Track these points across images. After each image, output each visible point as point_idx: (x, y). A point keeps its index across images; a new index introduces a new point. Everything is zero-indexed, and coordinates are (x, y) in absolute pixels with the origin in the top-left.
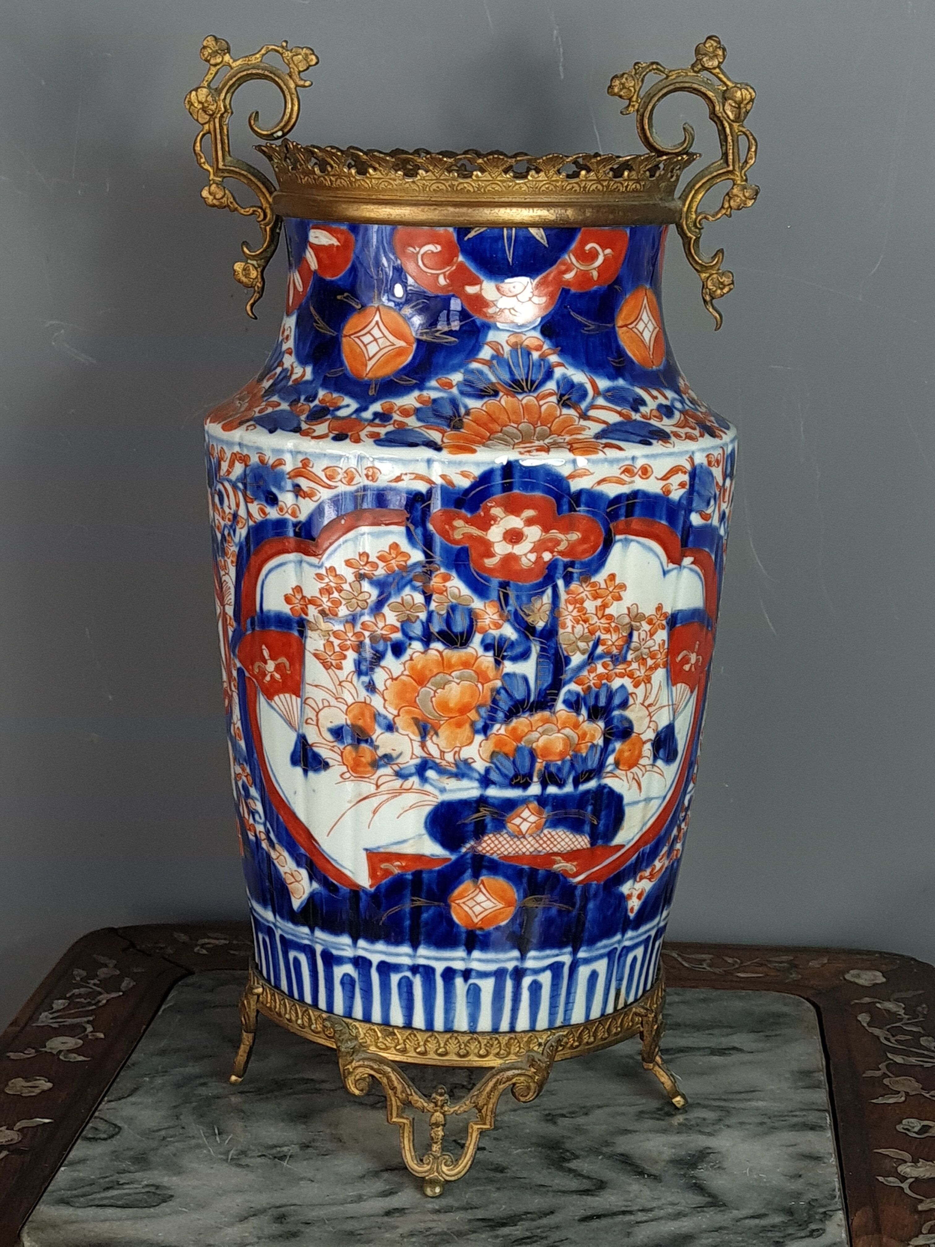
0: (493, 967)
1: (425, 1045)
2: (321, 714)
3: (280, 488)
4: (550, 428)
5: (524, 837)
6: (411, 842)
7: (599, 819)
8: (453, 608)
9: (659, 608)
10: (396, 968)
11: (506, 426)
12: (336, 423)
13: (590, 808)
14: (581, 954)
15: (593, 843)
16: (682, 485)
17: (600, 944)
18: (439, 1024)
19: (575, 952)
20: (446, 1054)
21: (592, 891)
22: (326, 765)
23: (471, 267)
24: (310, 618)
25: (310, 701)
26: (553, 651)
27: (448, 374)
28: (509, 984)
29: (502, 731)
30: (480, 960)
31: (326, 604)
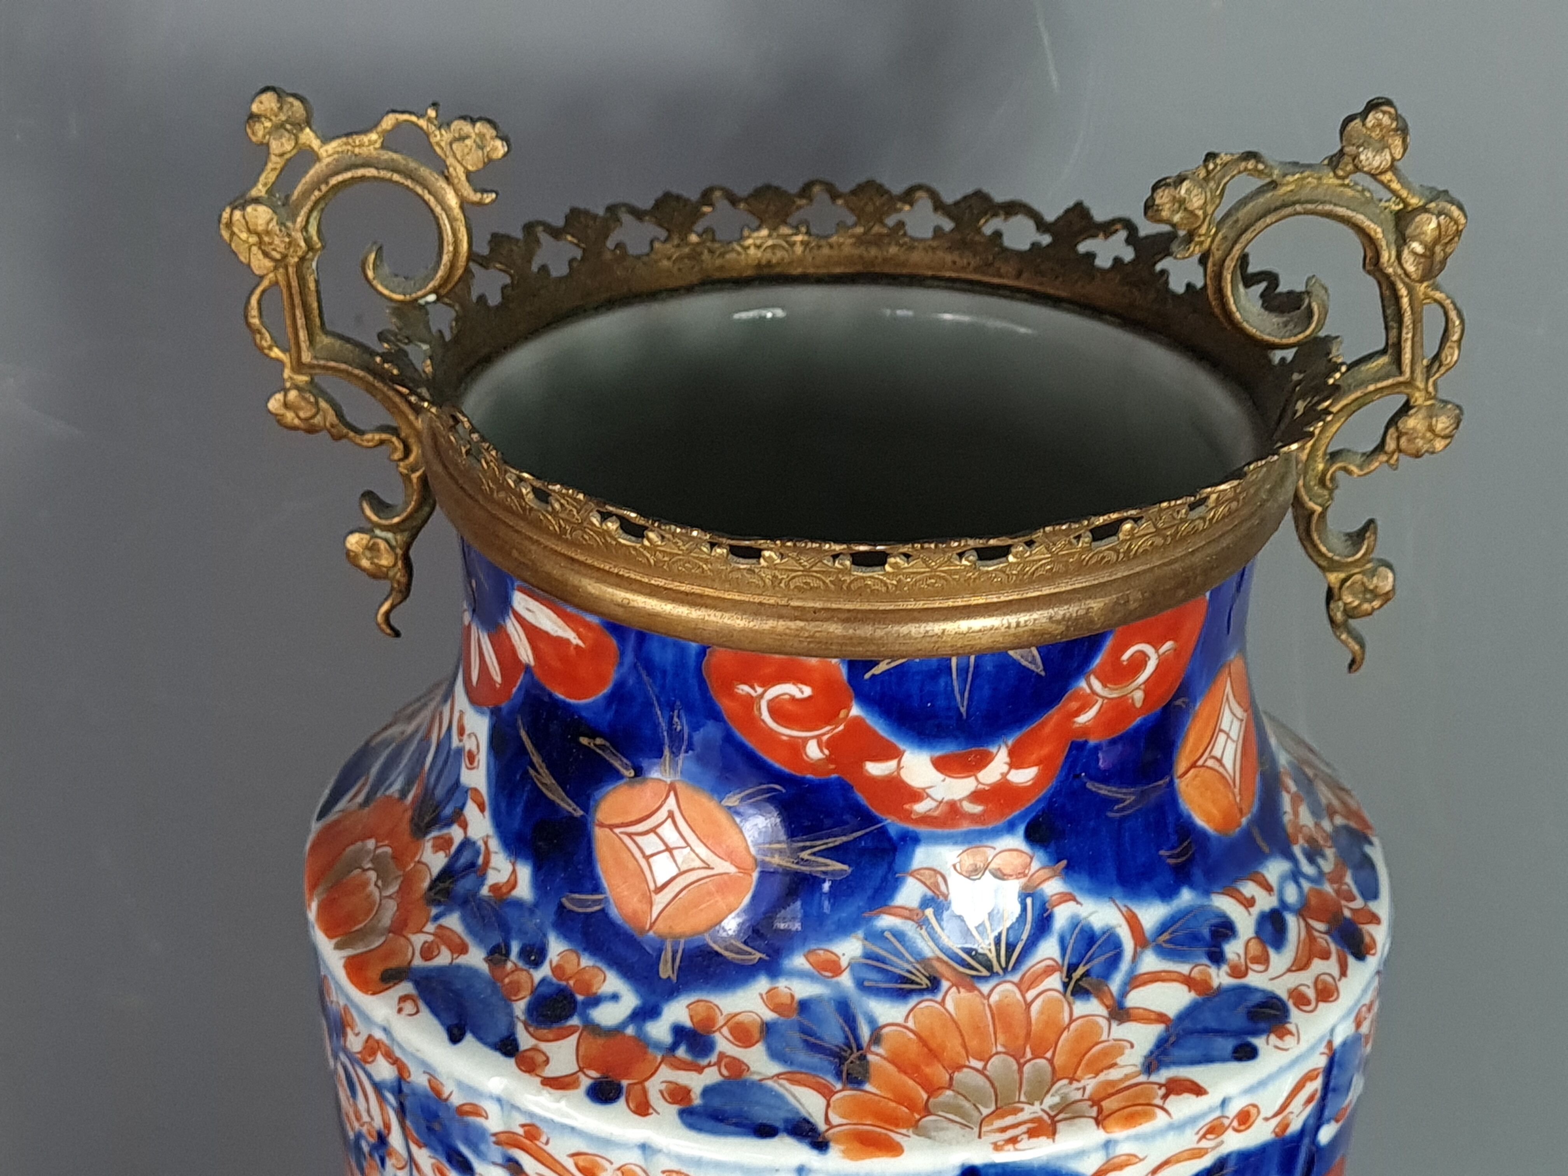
3: (477, 1151)
4: (1051, 1061)
11: (960, 1067)
12: (592, 1045)
16: (1310, 1100)
23: (878, 726)
27: (830, 940)
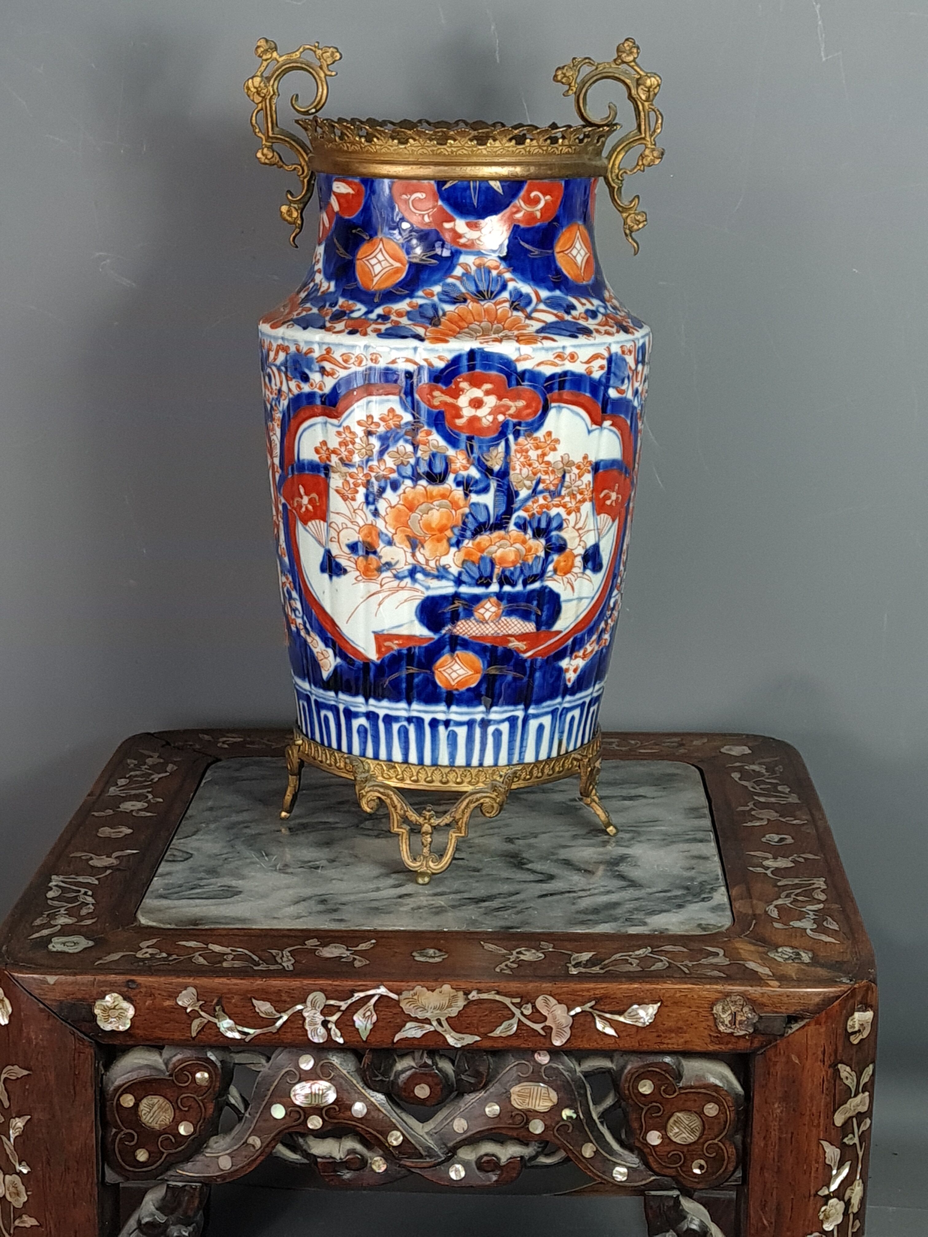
0: (465, 718)
1: (417, 775)
2: (341, 534)
3: (310, 369)
4: (503, 325)
5: (487, 623)
6: (405, 626)
7: (542, 611)
8: (434, 455)
9: (585, 457)
10: (397, 719)
11: (471, 324)
12: (350, 322)
13: (535, 603)
14: (531, 711)
15: (538, 629)
16: (602, 367)
17: (545, 704)
18: (427, 761)
19: (526, 709)
20: (432, 781)
21: (538, 664)
22: (345, 572)
23: (448, 209)
24: (333, 464)
25: (333, 525)
26: (506, 487)
27: (431, 286)
28: (478, 731)
29: (470, 545)
30: (456, 713)
31: (344, 454)
